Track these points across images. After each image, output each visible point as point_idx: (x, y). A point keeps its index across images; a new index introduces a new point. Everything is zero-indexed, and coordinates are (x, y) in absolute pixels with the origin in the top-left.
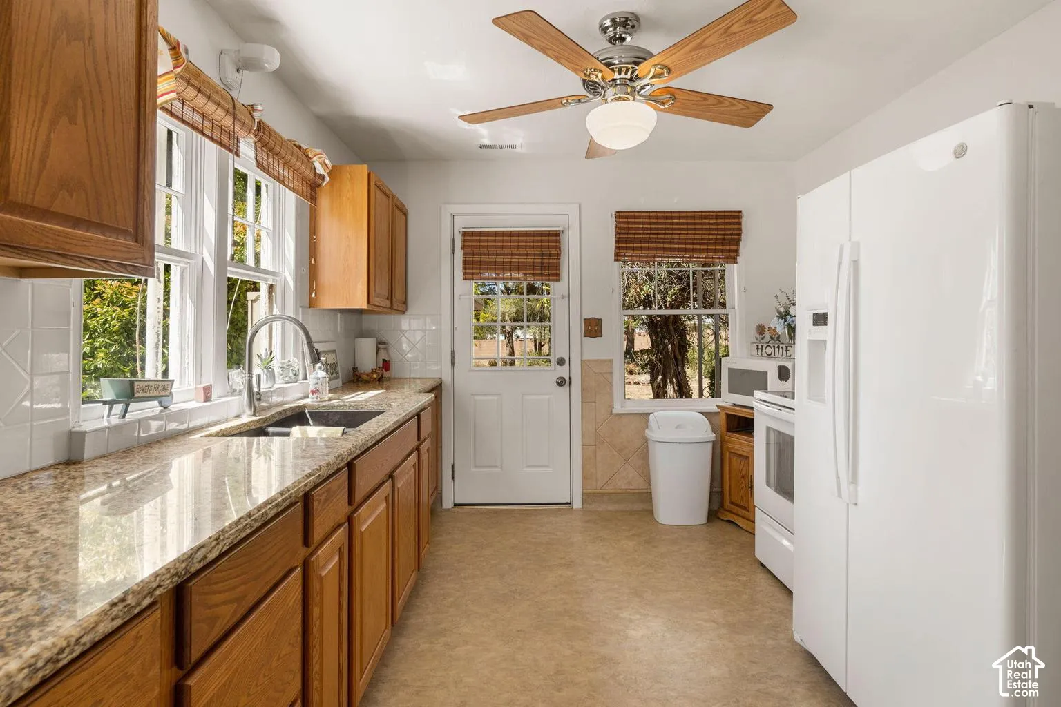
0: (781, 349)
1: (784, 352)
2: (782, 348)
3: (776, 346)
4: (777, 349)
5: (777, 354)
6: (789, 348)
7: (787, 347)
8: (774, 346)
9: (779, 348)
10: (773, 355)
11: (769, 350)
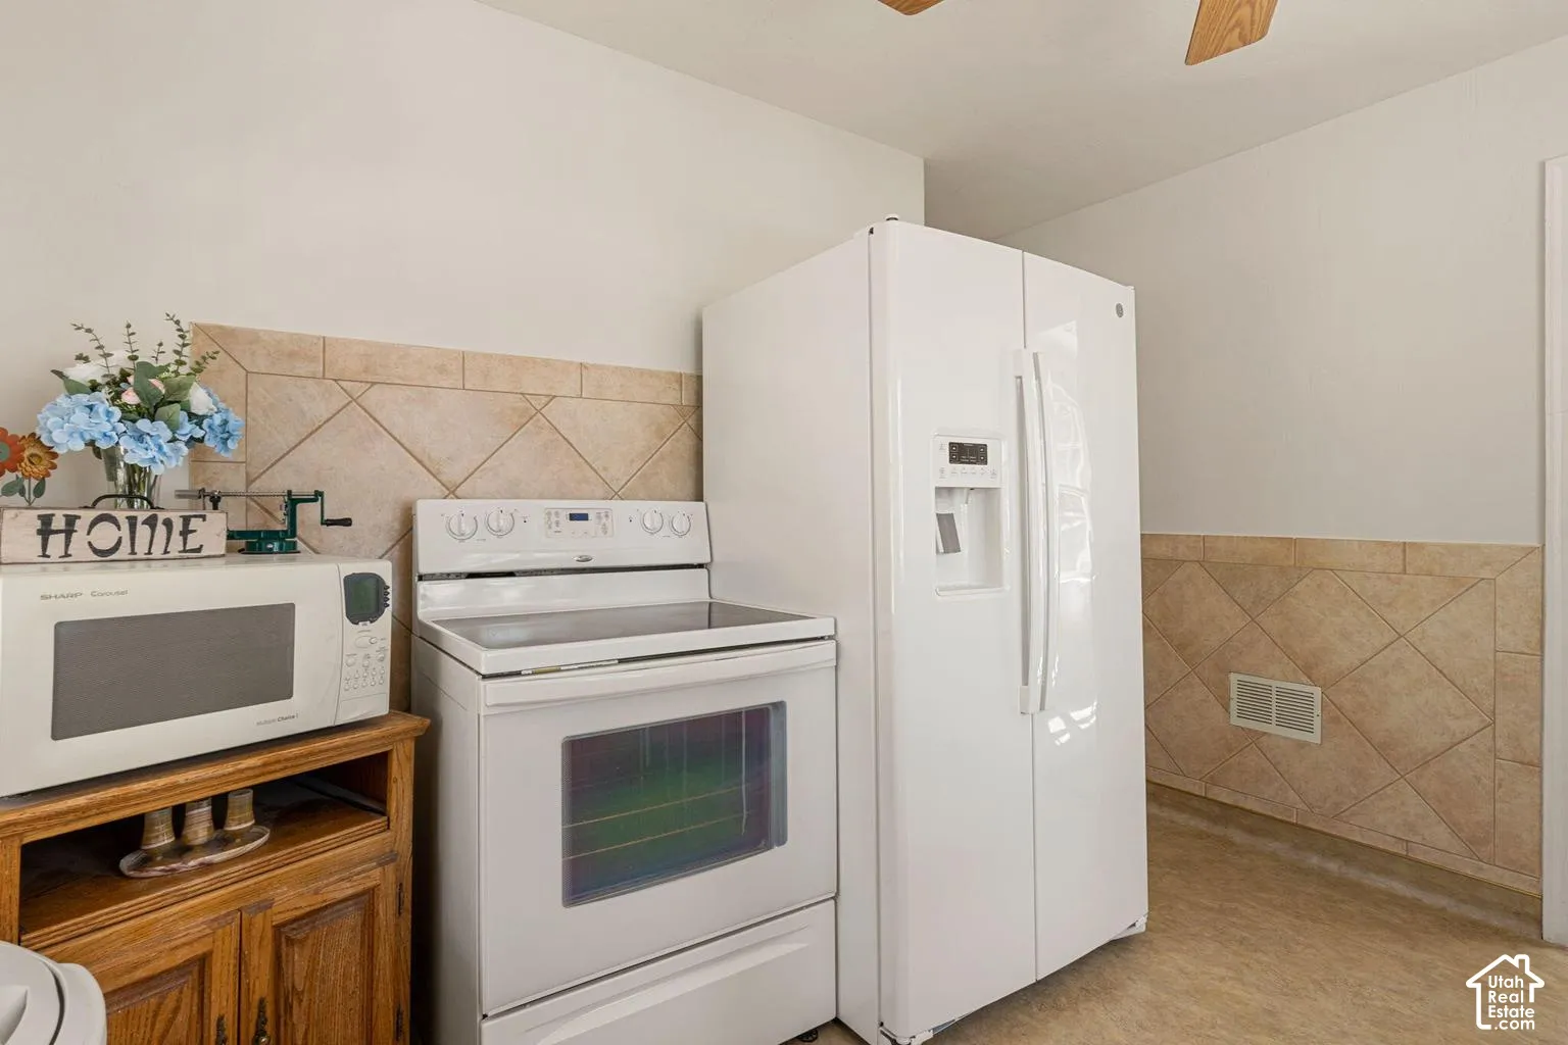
0: (161, 530)
1: (176, 538)
2: (168, 523)
3: (142, 516)
4: (143, 531)
5: (141, 547)
6: (194, 524)
7: (186, 520)
8: (132, 521)
9: (153, 528)
10: (124, 551)
11: (105, 536)
